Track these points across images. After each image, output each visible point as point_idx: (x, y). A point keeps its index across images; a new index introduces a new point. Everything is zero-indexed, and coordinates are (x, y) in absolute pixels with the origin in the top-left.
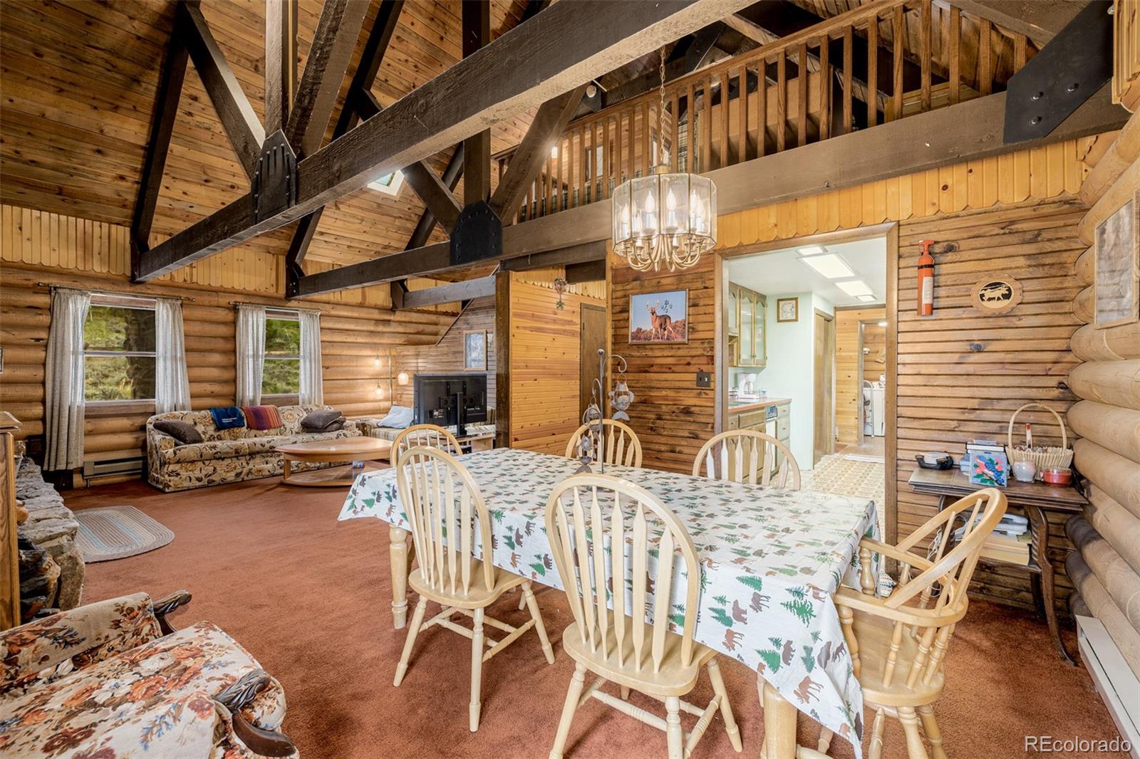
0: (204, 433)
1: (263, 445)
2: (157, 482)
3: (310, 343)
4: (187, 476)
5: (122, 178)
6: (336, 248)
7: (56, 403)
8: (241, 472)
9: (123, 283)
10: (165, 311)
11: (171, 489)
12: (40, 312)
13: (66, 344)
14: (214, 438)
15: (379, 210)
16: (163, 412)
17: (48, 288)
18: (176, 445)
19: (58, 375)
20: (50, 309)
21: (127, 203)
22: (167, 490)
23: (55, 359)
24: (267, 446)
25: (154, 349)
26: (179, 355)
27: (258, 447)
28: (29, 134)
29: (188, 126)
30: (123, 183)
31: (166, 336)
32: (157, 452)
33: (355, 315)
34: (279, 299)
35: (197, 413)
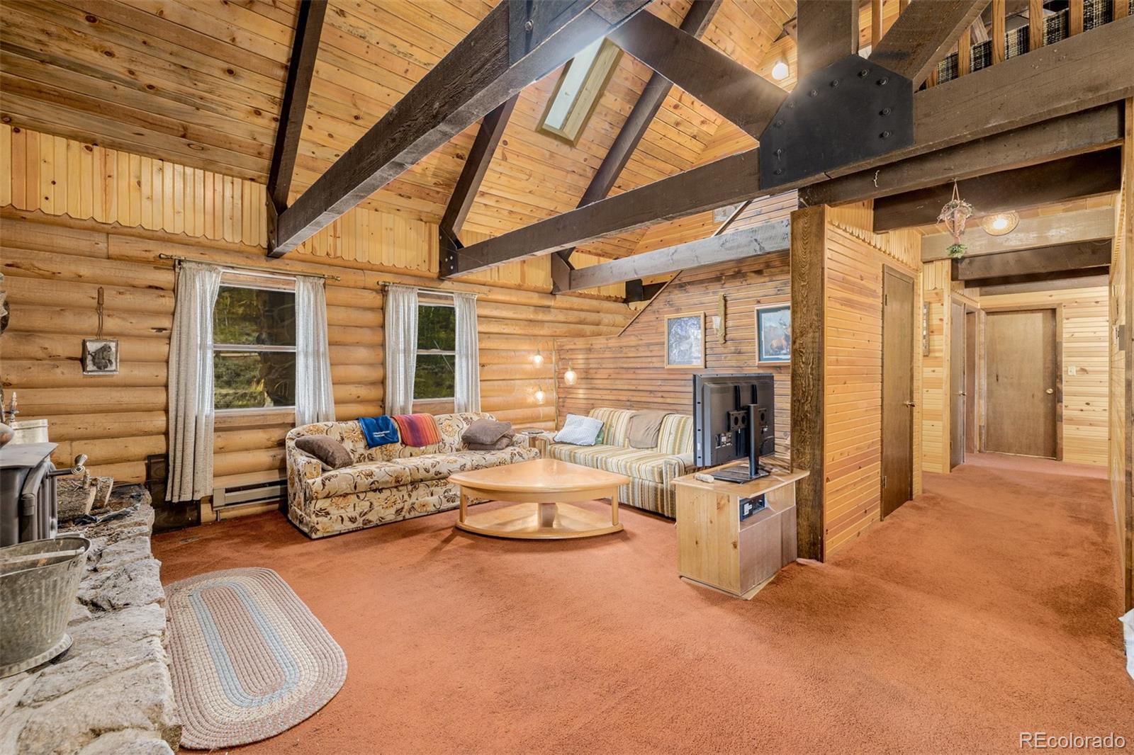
0: (353, 451)
1: (427, 471)
2: (301, 522)
3: (467, 335)
4: (337, 516)
5: (258, 112)
6: (496, 215)
7: (181, 413)
8: (402, 508)
9: (258, 257)
10: (306, 292)
11: (319, 535)
12: (162, 293)
13: (192, 335)
14: (364, 458)
15: (551, 162)
16: (303, 423)
17: (171, 263)
18: (324, 470)
19: (182, 376)
20: (174, 291)
21: (263, 150)
22: (314, 536)
23: (179, 354)
24: (432, 471)
25: (292, 342)
26: (322, 349)
27: (422, 474)
28: (145, 43)
29: (339, 33)
30: (258, 120)
31: (307, 325)
32: (300, 481)
33: (514, 299)
34: (431, 279)
35: (343, 425)
